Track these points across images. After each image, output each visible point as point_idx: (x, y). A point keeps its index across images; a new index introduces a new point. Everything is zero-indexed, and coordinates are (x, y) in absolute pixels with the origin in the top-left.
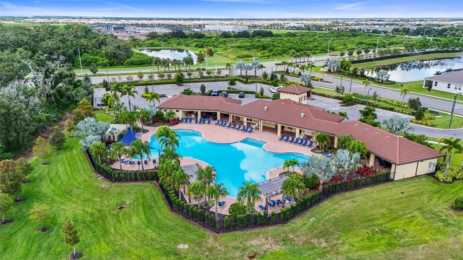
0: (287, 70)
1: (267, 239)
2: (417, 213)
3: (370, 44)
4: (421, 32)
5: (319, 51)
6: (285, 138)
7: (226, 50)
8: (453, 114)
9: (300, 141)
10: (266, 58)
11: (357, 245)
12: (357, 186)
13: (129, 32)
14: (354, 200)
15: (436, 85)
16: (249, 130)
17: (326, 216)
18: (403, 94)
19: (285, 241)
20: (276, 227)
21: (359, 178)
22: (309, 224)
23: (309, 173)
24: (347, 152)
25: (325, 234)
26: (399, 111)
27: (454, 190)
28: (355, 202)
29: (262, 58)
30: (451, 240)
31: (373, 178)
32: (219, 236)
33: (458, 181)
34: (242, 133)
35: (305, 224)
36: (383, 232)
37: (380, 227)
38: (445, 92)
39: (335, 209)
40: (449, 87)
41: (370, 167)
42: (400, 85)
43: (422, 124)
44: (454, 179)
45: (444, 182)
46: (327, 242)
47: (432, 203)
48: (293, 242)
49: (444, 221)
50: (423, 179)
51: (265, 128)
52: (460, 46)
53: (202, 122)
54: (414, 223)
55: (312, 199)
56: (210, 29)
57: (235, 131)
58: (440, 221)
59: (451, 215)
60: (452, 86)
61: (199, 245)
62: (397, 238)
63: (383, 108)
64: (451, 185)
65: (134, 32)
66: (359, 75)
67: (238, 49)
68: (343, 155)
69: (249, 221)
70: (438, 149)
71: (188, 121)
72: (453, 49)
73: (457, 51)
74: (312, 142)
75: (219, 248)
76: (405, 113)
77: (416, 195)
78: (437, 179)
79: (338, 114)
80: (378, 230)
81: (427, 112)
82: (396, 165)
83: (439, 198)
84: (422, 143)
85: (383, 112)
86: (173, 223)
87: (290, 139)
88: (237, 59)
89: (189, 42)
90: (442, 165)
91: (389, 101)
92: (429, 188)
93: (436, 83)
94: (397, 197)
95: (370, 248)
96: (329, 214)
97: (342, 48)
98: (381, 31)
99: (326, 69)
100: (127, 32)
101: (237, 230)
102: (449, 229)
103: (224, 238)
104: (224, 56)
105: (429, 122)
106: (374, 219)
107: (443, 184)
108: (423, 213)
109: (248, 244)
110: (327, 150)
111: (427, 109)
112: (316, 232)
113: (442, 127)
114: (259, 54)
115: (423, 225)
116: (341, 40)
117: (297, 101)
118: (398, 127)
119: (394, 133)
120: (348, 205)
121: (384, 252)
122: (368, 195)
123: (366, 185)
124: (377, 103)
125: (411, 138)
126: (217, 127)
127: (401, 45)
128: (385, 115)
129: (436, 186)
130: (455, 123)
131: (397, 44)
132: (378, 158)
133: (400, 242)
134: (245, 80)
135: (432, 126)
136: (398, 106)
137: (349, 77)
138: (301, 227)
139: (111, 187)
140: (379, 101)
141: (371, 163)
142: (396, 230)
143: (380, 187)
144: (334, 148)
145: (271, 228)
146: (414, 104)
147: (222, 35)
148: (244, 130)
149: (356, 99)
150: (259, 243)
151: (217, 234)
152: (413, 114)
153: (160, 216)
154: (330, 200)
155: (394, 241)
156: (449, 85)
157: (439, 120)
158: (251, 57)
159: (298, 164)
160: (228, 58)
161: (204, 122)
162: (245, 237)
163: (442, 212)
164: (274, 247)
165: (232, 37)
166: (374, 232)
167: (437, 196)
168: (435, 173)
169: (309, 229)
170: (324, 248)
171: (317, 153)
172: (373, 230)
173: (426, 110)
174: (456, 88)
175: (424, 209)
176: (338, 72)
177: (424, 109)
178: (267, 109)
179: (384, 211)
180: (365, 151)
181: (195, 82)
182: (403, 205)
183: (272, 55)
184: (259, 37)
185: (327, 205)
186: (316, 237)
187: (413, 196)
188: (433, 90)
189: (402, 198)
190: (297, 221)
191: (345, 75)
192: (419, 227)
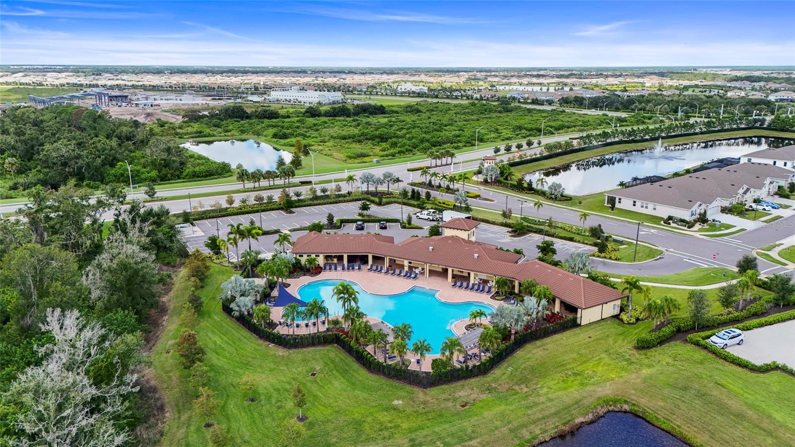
0: (430, 181)
1: (472, 390)
2: (603, 355)
3: (531, 130)
4: (600, 105)
5: (464, 144)
6: (459, 284)
7: (325, 142)
8: (638, 243)
9: (476, 287)
10: (390, 157)
11: (554, 387)
12: (547, 333)
13: (141, 106)
14: (545, 348)
15: (620, 202)
16: (413, 276)
17: (522, 365)
18: (582, 220)
19: (490, 390)
20: (478, 379)
21: (548, 325)
22: (508, 373)
23: (501, 324)
24: (534, 300)
25: (524, 381)
26: (579, 242)
27: (637, 331)
28: (547, 349)
29: (385, 158)
30: (634, 376)
31: (561, 325)
32: (428, 391)
33: (641, 322)
34: (405, 280)
35: (504, 374)
36: (575, 374)
37: (572, 370)
38: (631, 211)
39: (529, 358)
40: (634, 205)
41: (556, 312)
42: (577, 202)
43: (605, 257)
44: (638, 320)
45: (629, 323)
46: (527, 387)
47: (617, 344)
48: (497, 390)
49: (627, 360)
50: (609, 322)
51: (432, 273)
52: (651, 133)
53: (351, 268)
54: (602, 364)
55: (506, 349)
56: (280, 98)
57: (395, 278)
58: (624, 360)
59: (633, 354)
60: (638, 204)
61: (412, 399)
62: (588, 379)
63: (561, 238)
64: (635, 326)
65: (150, 106)
66: (525, 188)
67: (343, 141)
68: (531, 302)
69: (452, 375)
70: (621, 289)
71: (333, 267)
72: (642, 137)
73: (647, 140)
74: (490, 288)
75: (431, 401)
76: (587, 244)
77: (602, 338)
78: (622, 320)
79: (513, 251)
80: (570, 373)
81: (611, 241)
82: (582, 309)
83: (624, 339)
84: (606, 284)
85: (562, 243)
86: (378, 384)
87: (465, 284)
88: (349, 161)
89: (259, 127)
90: (626, 306)
91: (567, 228)
92: (614, 330)
93: (620, 199)
94: (585, 341)
95: (565, 389)
96: (524, 363)
97: (493, 138)
98: (543, 101)
99: (481, 178)
100: (137, 105)
101: (442, 384)
102: (632, 367)
103: (432, 393)
104: (326, 155)
105: (613, 255)
106: (566, 364)
107: (627, 326)
108: (610, 354)
109: (457, 395)
110: (508, 296)
111: (611, 237)
112: (515, 380)
113: (627, 261)
114: (377, 149)
115: (610, 365)
116: (489, 119)
117: (466, 238)
118: (581, 266)
119: (577, 273)
120: (540, 353)
121: (578, 391)
122: (558, 342)
123: (555, 332)
124: (553, 231)
125: (594, 279)
126: (372, 273)
127: (574, 128)
128: (565, 246)
129: (621, 328)
130: (640, 255)
131: (568, 128)
132: (563, 303)
133: (591, 382)
134: (377, 200)
135: (616, 259)
136: (578, 234)
137: (513, 190)
138: (501, 377)
139: (290, 354)
140: (555, 227)
141: (557, 308)
142: (587, 372)
143: (568, 333)
144: (514, 293)
145: (473, 380)
146: (596, 232)
147: (306, 112)
148: (408, 276)
149: (527, 226)
150: (467, 394)
151: (425, 390)
152: (595, 245)
153: (360, 378)
154: (522, 349)
155: (586, 381)
156: (635, 202)
157: (624, 251)
158: (368, 156)
159: (485, 315)
160: (333, 158)
161: (353, 268)
162: (452, 389)
163: (625, 352)
164: (481, 396)
165: (322, 116)
166: (567, 375)
167: (621, 338)
168: (619, 315)
169: (509, 377)
170: (526, 392)
171: (498, 300)
172: (566, 374)
173: (610, 239)
174: (642, 207)
175: (610, 351)
176: (497, 182)
177: (607, 239)
178: (433, 249)
179: (575, 355)
180: (551, 297)
181: (308, 206)
182: (591, 349)
183: (399, 152)
184: (365, 115)
185: (520, 353)
186: (517, 384)
187: (600, 339)
188: (617, 209)
189: (589, 342)
190: (496, 372)
191: (507, 187)
192: (606, 367)
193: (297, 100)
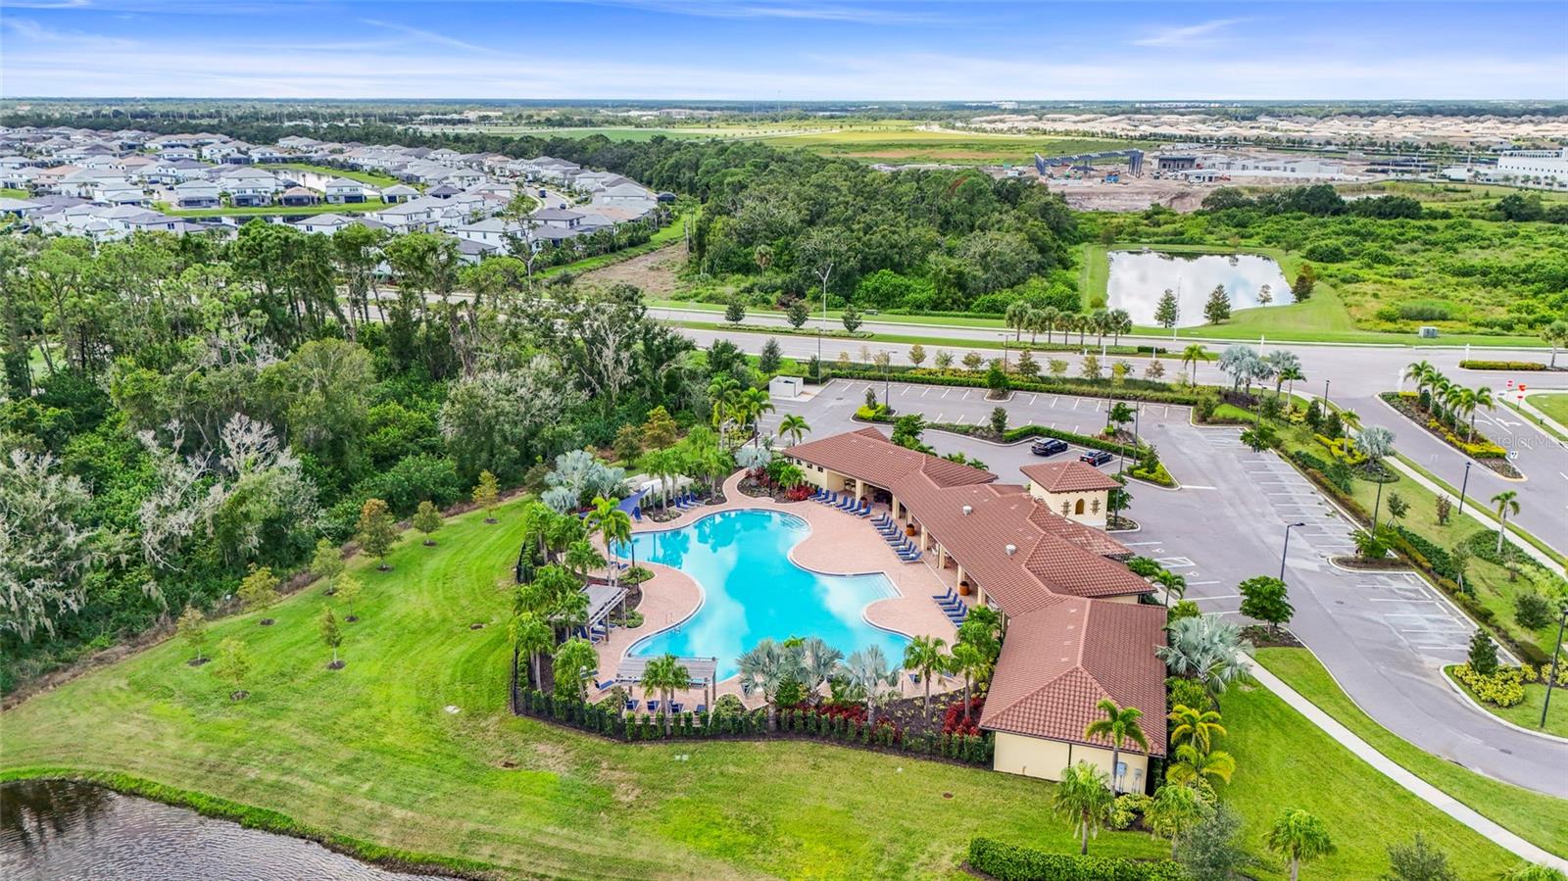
0: (1425, 396)
6: (952, 598)
13: (1189, 178)
16: (912, 555)
17: (712, 763)
19: (583, 766)
20: (604, 743)
22: (662, 760)
34: (893, 557)
35: (654, 758)
36: (756, 830)
39: (751, 761)
43: (1470, 686)
46: (638, 797)
49: (898, 869)
56: (1514, 172)
61: (473, 717)
75: (490, 733)
77: (967, 810)
94: (918, 795)
96: (724, 763)
100: (1186, 176)
104: (1347, 304)
108: (897, 841)
109: (533, 746)
120: (793, 766)
122: (868, 769)
138: (640, 759)
145: (593, 740)
150: (548, 753)
151: (513, 714)
154: (777, 743)
160: (1348, 313)
163: (935, 856)
164: (557, 767)
170: (618, 802)
172: (744, 820)
178: (969, 513)
185: (753, 748)
187: (958, 809)
190: (649, 749)
192: (832, 854)
193: (1553, 179)
